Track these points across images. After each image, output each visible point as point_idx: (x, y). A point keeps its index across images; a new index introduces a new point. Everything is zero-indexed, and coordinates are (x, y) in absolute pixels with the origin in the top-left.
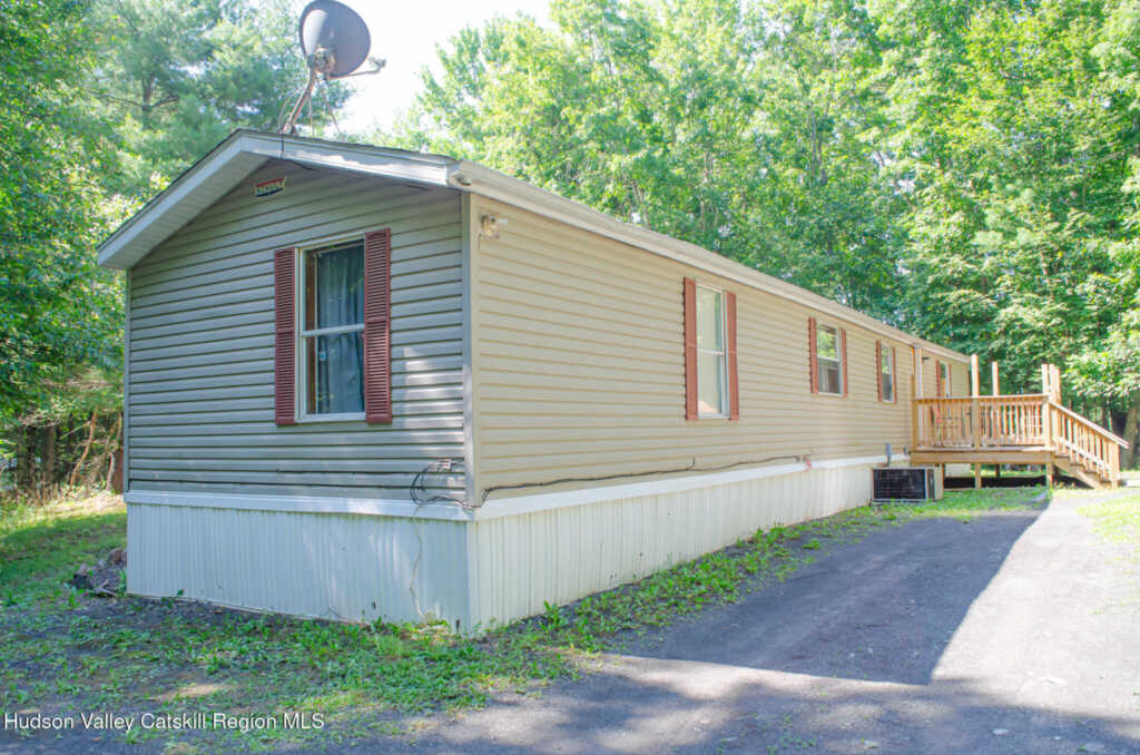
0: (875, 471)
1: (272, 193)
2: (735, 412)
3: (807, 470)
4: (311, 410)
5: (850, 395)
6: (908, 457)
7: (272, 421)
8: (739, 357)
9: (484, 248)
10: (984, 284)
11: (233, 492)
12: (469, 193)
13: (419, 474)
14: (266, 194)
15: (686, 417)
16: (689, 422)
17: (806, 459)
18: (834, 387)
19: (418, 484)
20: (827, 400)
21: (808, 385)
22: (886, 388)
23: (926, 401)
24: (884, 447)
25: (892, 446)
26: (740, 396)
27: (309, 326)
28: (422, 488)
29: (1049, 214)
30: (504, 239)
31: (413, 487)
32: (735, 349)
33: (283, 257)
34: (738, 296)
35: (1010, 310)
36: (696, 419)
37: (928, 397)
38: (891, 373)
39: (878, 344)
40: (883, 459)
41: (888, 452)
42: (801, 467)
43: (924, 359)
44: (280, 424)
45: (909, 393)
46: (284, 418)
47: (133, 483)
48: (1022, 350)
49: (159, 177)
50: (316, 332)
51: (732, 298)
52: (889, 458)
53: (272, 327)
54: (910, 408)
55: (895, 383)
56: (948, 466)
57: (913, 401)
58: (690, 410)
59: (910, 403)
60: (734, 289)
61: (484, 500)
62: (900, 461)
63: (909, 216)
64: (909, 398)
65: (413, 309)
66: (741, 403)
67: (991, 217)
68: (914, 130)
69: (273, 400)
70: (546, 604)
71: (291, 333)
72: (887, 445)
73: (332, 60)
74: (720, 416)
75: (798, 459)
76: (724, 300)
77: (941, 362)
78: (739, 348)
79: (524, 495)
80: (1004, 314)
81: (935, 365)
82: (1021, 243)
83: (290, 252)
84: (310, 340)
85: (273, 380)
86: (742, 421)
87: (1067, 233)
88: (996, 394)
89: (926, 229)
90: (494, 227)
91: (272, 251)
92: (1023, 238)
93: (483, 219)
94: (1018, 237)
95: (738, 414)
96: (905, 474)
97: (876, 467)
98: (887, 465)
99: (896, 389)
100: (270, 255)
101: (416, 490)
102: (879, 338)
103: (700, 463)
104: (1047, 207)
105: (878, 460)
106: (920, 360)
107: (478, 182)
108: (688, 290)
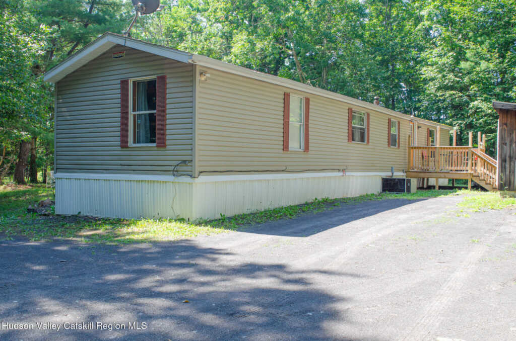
0: (383, 179)
1: (120, 57)
2: (307, 148)
3: (343, 176)
4: (134, 142)
5: (370, 144)
6: (405, 174)
7: (119, 146)
8: (310, 125)
9: (201, 85)
10: (464, 89)
11: (102, 173)
12: (196, 65)
13: (176, 166)
14: (117, 58)
15: (283, 149)
16: (284, 152)
17: (344, 171)
18: (362, 140)
19: (175, 169)
20: (357, 146)
21: (347, 138)
22: (393, 141)
23: (418, 148)
24: (391, 168)
25: (394, 168)
26: (310, 142)
27: (134, 110)
28: (177, 171)
29: (497, 54)
30: (208, 81)
31: (173, 171)
32: (308, 122)
33: (124, 83)
34: (311, 99)
35: (476, 103)
36: (288, 151)
37: (420, 146)
38: (397, 133)
39: (389, 120)
40: (390, 174)
41: (392, 170)
42: (341, 174)
43: (418, 127)
44: (122, 147)
45: (407, 143)
46: (124, 144)
47: (58, 170)
48: (480, 124)
49: (44, 26)
50: (136, 113)
51: (307, 101)
52: (393, 174)
53: (119, 110)
54: (407, 151)
55: (399, 139)
56: (430, 179)
57: (409, 147)
58: (286, 147)
59: (407, 148)
60: (308, 96)
61: (199, 175)
62: (398, 175)
63: (430, 51)
64: (407, 146)
65: (175, 106)
66: (310, 144)
67: (469, 54)
68: (435, 5)
69: (119, 138)
70: (221, 215)
71: (128, 112)
72: (392, 168)
73: (145, 8)
74: (300, 150)
75: (339, 170)
76: (304, 101)
77: (430, 129)
78: (310, 122)
79: (213, 175)
80: (473, 104)
81: (426, 130)
82: (483, 69)
83: (127, 81)
84: (134, 116)
85: (120, 130)
86: (310, 152)
87: (505, 65)
88: (454, 146)
89: (437, 59)
90: (205, 77)
91: (119, 80)
92: (484, 65)
93: (201, 74)
94: (481, 65)
95: (308, 149)
96: (396, 180)
97: (385, 177)
98: (392, 176)
99: (399, 141)
100: (119, 81)
101: (174, 172)
102: (390, 117)
103: (289, 168)
104: (496, 51)
105: (386, 174)
106: (417, 128)
107: (199, 61)
108: (286, 97)
